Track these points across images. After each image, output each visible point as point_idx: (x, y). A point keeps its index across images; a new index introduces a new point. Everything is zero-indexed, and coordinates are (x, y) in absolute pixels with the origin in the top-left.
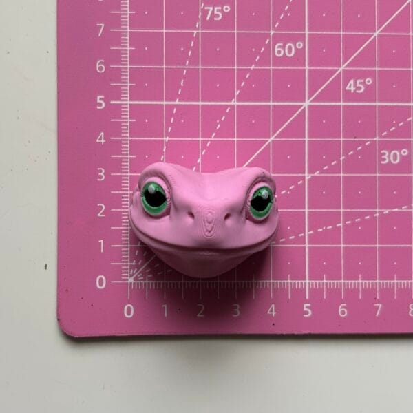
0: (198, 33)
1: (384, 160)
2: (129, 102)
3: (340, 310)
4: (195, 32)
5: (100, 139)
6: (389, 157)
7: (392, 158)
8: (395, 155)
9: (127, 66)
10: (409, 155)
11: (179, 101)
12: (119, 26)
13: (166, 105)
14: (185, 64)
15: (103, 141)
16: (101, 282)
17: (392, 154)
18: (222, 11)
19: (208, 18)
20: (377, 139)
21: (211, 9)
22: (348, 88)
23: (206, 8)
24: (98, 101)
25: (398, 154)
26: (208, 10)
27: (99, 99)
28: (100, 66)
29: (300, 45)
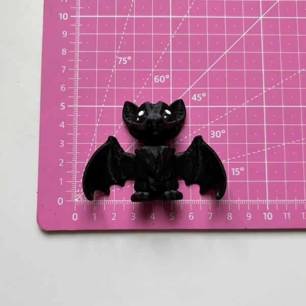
0: (114, 71)
1: (213, 136)
2: (77, 106)
3: (190, 217)
4: (113, 70)
5: (62, 125)
6: (215, 134)
7: (216, 135)
8: (218, 133)
9: (77, 88)
10: (226, 133)
11: (104, 105)
12: (73, 67)
13: (97, 107)
14: (107, 87)
15: (63, 126)
16: (60, 201)
17: (217, 133)
18: (127, 59)
19: (120, 63)
20: (208, 125)
21: (121, 58)
22: (193, 99)
23: (119, 58)
24: (62, 106)
25: (220, 132)
26: (120, 59)
27: (62, 104)
28: (63, 88)
29: (167, 76)
